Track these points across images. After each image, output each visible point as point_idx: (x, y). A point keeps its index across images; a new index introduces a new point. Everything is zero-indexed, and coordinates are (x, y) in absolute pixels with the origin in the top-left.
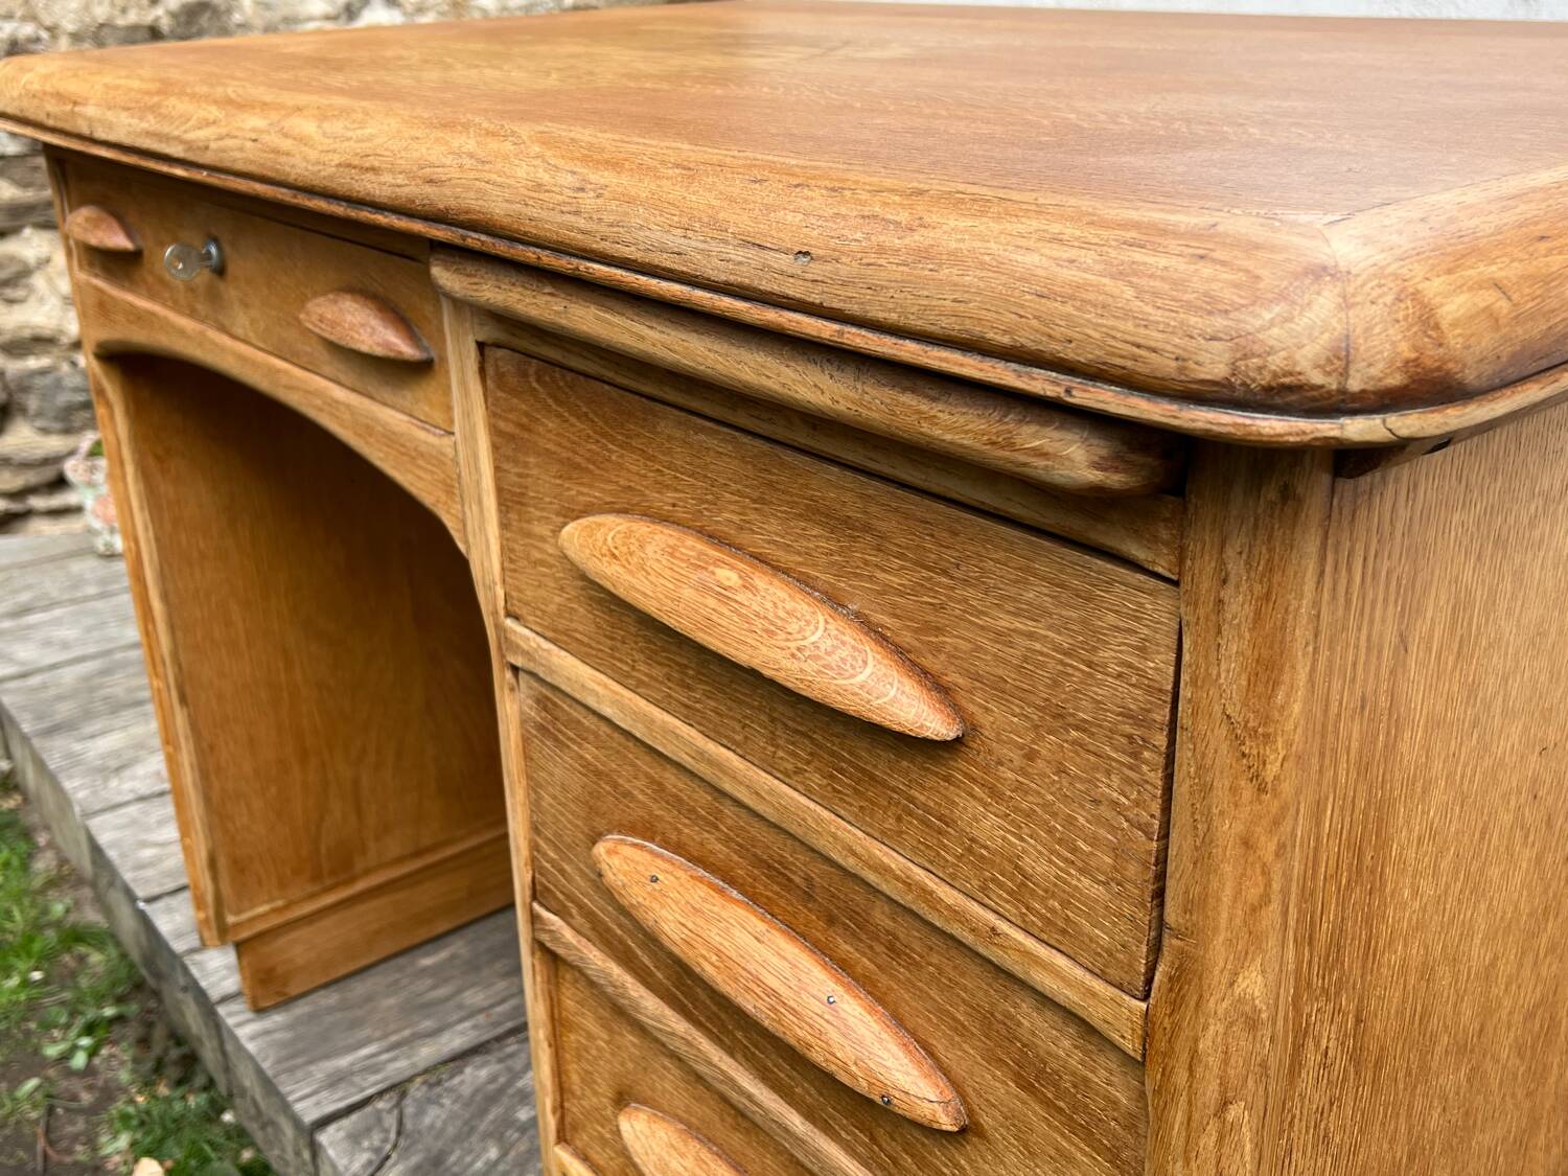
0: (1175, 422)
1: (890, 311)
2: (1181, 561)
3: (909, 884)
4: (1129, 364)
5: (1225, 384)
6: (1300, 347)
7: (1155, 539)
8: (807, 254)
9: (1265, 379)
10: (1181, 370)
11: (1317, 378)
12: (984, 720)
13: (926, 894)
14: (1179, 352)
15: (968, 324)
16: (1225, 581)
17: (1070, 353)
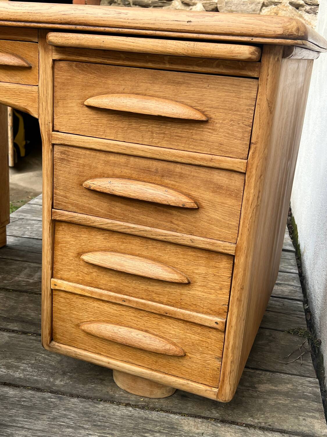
0: (273, 41)
1: (212, 30)
2: (259, 74)
3: (190, 157)
4: (265, 33)
5: (282, 34)
6: (293, 28)
7: (254, 70)
8: (190, 21)
9: (288, 33)
10: (275, 33)
11: (295, 33)
12: (213, 116)
13: (194, 158)
14: (274, 30)
15: (231, 30)
16: (268, 75)
17: (253, 33)
